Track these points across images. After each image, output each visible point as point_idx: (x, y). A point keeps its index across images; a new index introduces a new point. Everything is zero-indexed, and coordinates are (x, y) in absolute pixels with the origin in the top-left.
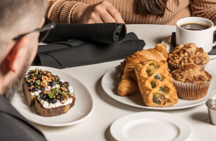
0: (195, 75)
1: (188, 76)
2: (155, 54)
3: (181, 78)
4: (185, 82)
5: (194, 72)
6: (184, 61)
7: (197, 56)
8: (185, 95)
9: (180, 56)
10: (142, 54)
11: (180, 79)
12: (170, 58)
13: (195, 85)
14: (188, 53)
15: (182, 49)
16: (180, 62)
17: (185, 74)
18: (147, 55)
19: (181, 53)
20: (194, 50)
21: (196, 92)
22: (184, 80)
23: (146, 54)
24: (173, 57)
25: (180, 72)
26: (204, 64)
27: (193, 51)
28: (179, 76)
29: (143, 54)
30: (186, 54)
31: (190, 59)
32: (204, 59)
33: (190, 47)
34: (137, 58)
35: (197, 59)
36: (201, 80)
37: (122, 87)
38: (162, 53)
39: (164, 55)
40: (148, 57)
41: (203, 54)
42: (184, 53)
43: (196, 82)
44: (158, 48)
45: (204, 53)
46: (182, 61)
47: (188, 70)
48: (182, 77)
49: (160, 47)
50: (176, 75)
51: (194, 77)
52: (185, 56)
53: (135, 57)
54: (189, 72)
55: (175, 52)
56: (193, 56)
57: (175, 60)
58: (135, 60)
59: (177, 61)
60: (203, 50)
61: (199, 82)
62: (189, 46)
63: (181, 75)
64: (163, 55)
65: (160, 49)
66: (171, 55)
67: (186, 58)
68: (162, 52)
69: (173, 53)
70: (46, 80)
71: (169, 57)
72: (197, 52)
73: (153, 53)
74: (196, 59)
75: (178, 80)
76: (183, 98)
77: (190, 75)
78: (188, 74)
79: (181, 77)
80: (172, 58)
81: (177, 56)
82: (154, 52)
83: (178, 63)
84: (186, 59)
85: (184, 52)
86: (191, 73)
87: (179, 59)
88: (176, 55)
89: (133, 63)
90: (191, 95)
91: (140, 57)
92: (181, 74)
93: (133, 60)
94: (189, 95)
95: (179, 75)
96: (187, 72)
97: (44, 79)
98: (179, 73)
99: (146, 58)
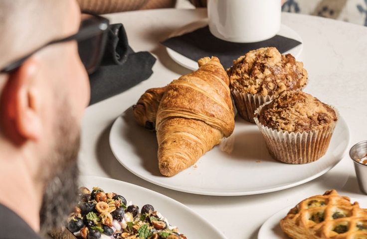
0: (311, 114)
1: (298, 118)
2: (211, 81)
3: (286, 124)
4: (295, 131)
5: (307, 108)
6: (267, 87)
7: (287, 73)
8: (293, 156)
9: (256, 78)
10: (188, 86)
11: (283, 126)
12: (234, 83)
13: (314, 134)
14: (270, 69)
15: (255, 63)
16: (260, 90)
17: (291, 114)
18: (199, 86)
19: (257, 71)
20: (278, 61)
21: (316, 146)
22: (291, 127)
23: (196, 85)
24: (241, 81)
25: (279, 113)
26: (303, 86)
27: (278, 64)
28: (280, 121)
29: (191, 85)
30: (267, 72)
31: (278, 81)
32: (301, 76)
33: (270, 57)
34: (180, 94)
35: (290, 77)
36: (325, 121)
37: (167, 158)
38: (221, 76)
39: (225, 80)
40: (202, 90)
41: (297, 67)
42: (262, 70)
43: (316, 127)
44: (210, 66)
45: (297, 64)
46: (263, 86)
47: (296, 106)
48: (286, 121)
49: (213, 66)
50: (271, 119)
51: (310, 118)
52: (266, 77)
53: (175, 93)
54: (297, 110)
55: (243, 70)
56: (281, 74)
57: (247, 86)
58: (178, 100)
59: (253, 89)
60: (293, 58)
61: (321, 127)
62: (267, 54)
63: (284, 119)
64: (223, 79)
65: (213, 70)
66: (235, 77)
67: (269, 79)
68: (219, 73)
69: (237, 74)
70: (107, 209)
71: (232, 82)
72: (285, 64)
73: (206, 79)
74: (287, 79)
75: (279, 128)
76: (290, 162)
77: (301, 114)
78: (297, 113)
79: (284, 122)
80: (238, 84)
81: (248, 79)
82: (208, 78)
83: (255, 91)
84: (270, 82)
85: (263, 68)
86: (302, 111)
87: (255, 85)
88: (246, 76)
89: (177, 107)
90: (305, 153)
91: (187, 92)
92: (282, 116)
93: (174, 100)
94: (301, 155)
95: (277, 118)
96: (293, 110)
97: (100, 207)
98: (277, 115)
99: (200, 92)
